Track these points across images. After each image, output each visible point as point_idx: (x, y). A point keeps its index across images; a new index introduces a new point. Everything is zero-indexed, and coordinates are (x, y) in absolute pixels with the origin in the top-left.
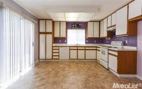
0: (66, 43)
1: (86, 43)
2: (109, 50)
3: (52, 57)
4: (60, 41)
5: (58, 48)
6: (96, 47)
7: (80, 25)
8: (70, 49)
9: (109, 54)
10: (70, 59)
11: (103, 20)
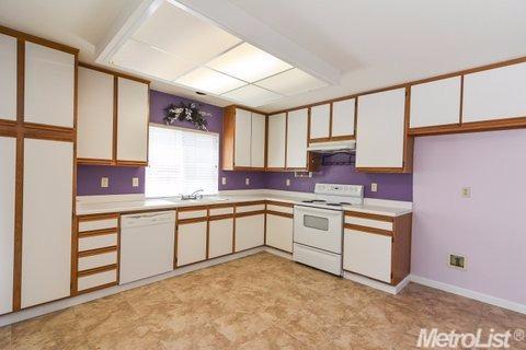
0: (140, 190)
1: (221, 188)
2: (346, 213)
3: (74, 285)
4: (105, 183)
5: (113, 223)
6: (266, 202)
7: (203, 113)
8: (179, 222)
9: (345, 225)
10: (175, 267)
11: (286, 111)
